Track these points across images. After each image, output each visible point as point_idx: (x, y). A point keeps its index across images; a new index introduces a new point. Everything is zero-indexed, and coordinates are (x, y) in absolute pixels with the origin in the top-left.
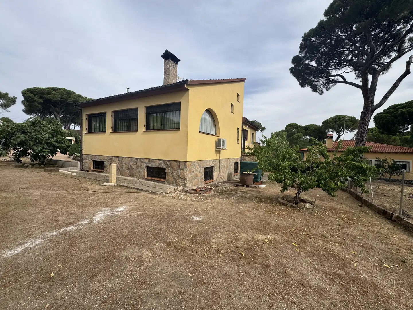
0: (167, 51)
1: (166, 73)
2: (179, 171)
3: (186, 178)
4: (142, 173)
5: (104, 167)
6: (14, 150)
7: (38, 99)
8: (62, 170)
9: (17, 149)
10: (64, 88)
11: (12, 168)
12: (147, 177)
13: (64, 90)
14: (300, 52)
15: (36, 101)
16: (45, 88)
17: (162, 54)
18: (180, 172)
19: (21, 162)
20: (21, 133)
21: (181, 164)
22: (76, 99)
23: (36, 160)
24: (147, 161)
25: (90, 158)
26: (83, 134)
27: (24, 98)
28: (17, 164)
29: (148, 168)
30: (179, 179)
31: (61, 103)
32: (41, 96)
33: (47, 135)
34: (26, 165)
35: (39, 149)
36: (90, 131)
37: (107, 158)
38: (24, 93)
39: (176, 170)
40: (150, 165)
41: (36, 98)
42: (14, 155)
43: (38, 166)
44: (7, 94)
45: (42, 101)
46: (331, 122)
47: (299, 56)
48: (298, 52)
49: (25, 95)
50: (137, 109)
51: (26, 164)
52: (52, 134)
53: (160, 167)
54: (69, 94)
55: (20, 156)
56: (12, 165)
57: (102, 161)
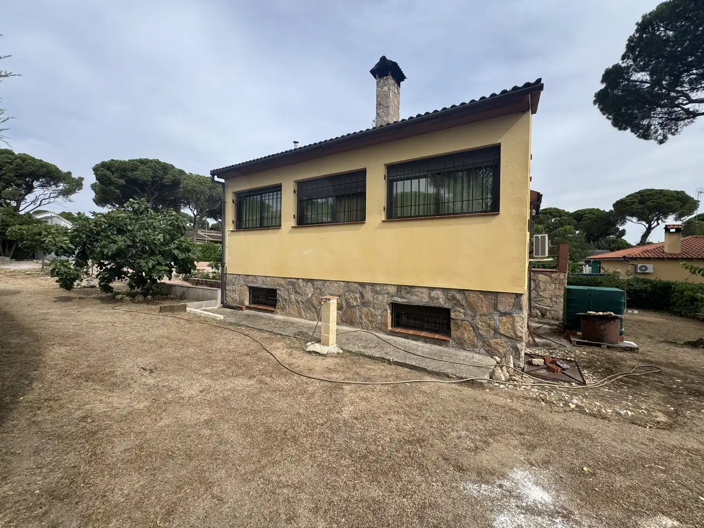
0: (383, 59)
1: (382, 104)
2: (496, 317)
3: (521, 338)
4: (380, 318)
5: (276, 301)
6: (99, 267)
7: (117, 179)
8: (193, 308)
9: (105, 265)
10: (158, 160)
11: (96, 304)
12: (392, 327)
13: (158, 162)
14: (623, 57)
15: (115, 182)
16: (129, 160)
17: (373, 66)
18: (500, 321)
19: (112, 292)
20: (115, 233)
21: (501, 299)
22: (176, 177)
23: (138, 288)
24: (393, 290)
25: (242, 282)
26: (227, 234)
27: (97, 179)
28: (104, 295)
29: (395, 307)
30: (496, 338)
31: (153, 185)
32: (123, 174)
33: (160, 235)
34: (120, 296)
35: (150, 265)
36: (240, 225)
37: (283, 282)
38: (96, 170)
39: (485, 315)
40: (404, 300)
41: (114, 178)
42: (99, 277)
43: (141, 298)
44: (69, 173)
45: (124, 183)
46: (633, 203)
47: (620, 66)
48: (620, 57)
49: (99, 173)
50: (363, 173)
51: (119, 293)
52: (169, 234)
53: (432, 305)
54: (165, 169)
55: (110, 280)
56: (94, 296)
57: (270, 287)
